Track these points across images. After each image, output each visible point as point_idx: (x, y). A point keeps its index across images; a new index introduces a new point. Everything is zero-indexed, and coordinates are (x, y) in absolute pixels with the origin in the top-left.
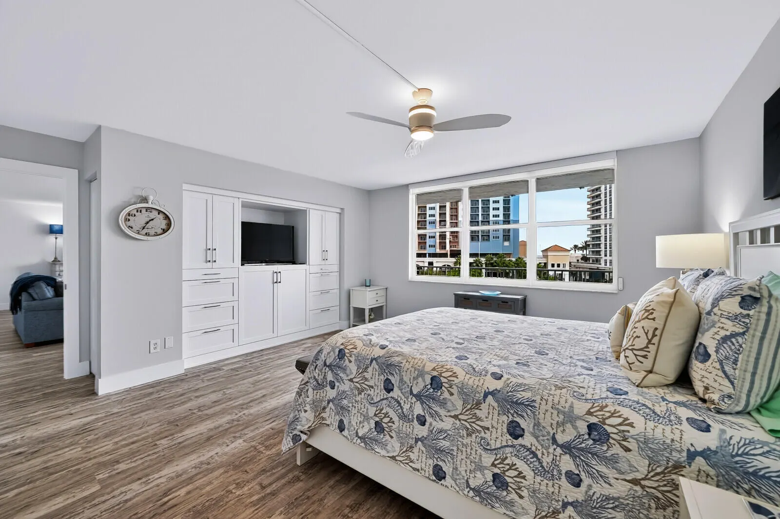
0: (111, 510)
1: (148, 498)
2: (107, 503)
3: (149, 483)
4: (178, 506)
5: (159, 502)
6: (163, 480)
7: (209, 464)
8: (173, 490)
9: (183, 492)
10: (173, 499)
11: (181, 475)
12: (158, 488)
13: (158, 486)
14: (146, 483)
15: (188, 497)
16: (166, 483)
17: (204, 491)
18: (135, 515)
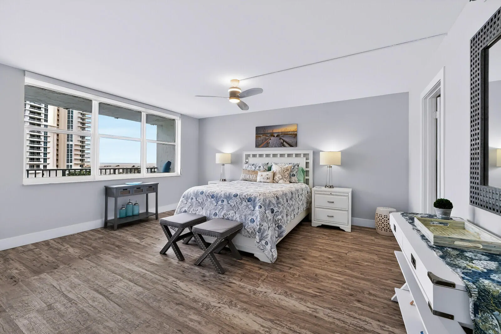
0: (339, 311)
1: (323, 301)
2: (338, 317)
3: (315, 309)
4: (318, 287)
5: (321, 295)
6: (309, 304)
7: (286, 292)
8: (312, 295)
9: (310, 291)
10: (315, 292)
11: (301, 299)
12: (315, 302)
13: (314, 304)
14: (316, 311)
15: (310, 287)
16: (310, 301)
17: (304, 284)
18: (333, 299)
